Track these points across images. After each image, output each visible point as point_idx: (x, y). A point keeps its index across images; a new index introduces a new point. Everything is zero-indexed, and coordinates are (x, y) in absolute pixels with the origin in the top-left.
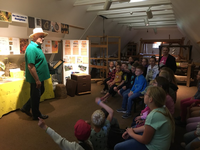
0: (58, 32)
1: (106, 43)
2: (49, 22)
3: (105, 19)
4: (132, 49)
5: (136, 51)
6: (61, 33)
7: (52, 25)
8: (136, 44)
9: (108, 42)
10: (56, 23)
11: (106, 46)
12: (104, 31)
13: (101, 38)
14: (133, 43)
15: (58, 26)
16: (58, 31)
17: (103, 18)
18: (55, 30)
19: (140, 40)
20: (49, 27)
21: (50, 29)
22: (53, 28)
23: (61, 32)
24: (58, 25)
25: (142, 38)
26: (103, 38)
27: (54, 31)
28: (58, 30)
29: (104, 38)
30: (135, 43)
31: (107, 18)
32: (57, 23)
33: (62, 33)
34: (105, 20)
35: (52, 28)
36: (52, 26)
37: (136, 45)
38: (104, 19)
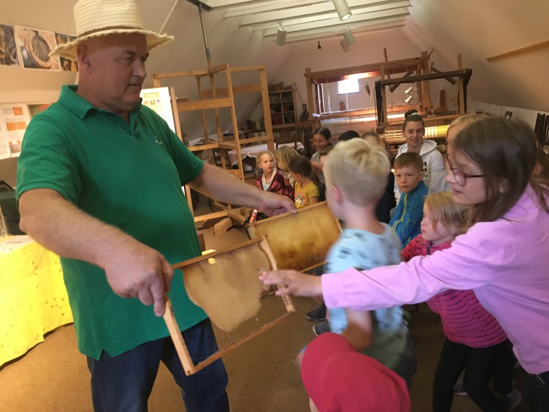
0: (49, 68)
1: (223, 93)
2: (6, 32)
3: (202, 10)
4: (280, 104)
5: (293, 109)
6: (60, 69)
7: (19, 43)
8: (290, 87)
9: (233, 89)
10: (37, 32)
11: (228, 102)
12: (207, 50)
13: (198, 77)
14: (281, 85)
15: (46, 44)
16: (48, 64)
17: (197, 7)
18: (37, 60)
19: (305, 75)
20: (11, 50)
21: (15, 57)
22: (25, 52)
23: (62, 65)
24: (45, 39)
25: (310, 69)
26: (209, 77)
27: (30, 64)
28: (47, 59)
29: (211, 75)
30: (286, 85)
31: (208, 8)
32: (40, 34)
33: (65, 69)
34: (205, 14)
35: (21, 55)
36: (23, 45)
37: (291, 92)
38: (200, 11)
